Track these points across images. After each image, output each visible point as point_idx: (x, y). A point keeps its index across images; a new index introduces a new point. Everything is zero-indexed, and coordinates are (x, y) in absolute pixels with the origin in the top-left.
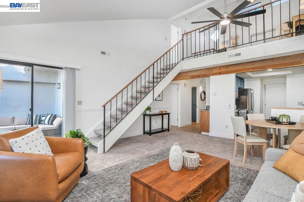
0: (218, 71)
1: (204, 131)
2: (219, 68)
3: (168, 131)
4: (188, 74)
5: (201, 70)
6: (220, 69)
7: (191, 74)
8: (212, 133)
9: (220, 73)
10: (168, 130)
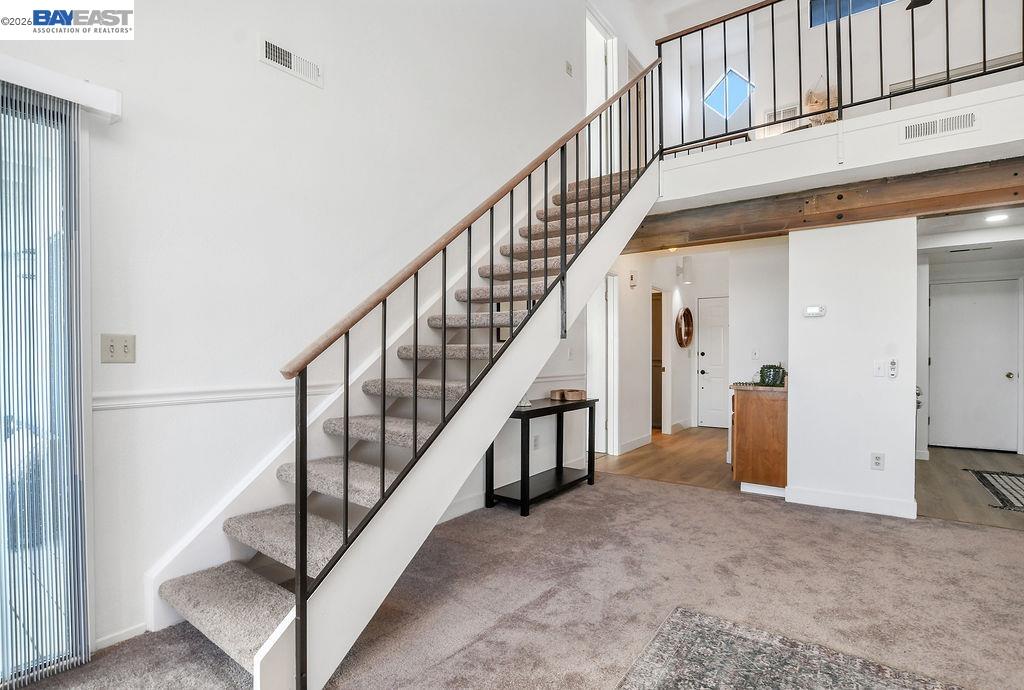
0: (833, 206)
1: (755, 480)
2: (839, 192)
3: (591, 482)
4: (676, 225)
5: (741, 206)
6: (840, 197)
7: (692, 224)
8: (796, 491)
9: (840, 218)
10: (590, 478)
